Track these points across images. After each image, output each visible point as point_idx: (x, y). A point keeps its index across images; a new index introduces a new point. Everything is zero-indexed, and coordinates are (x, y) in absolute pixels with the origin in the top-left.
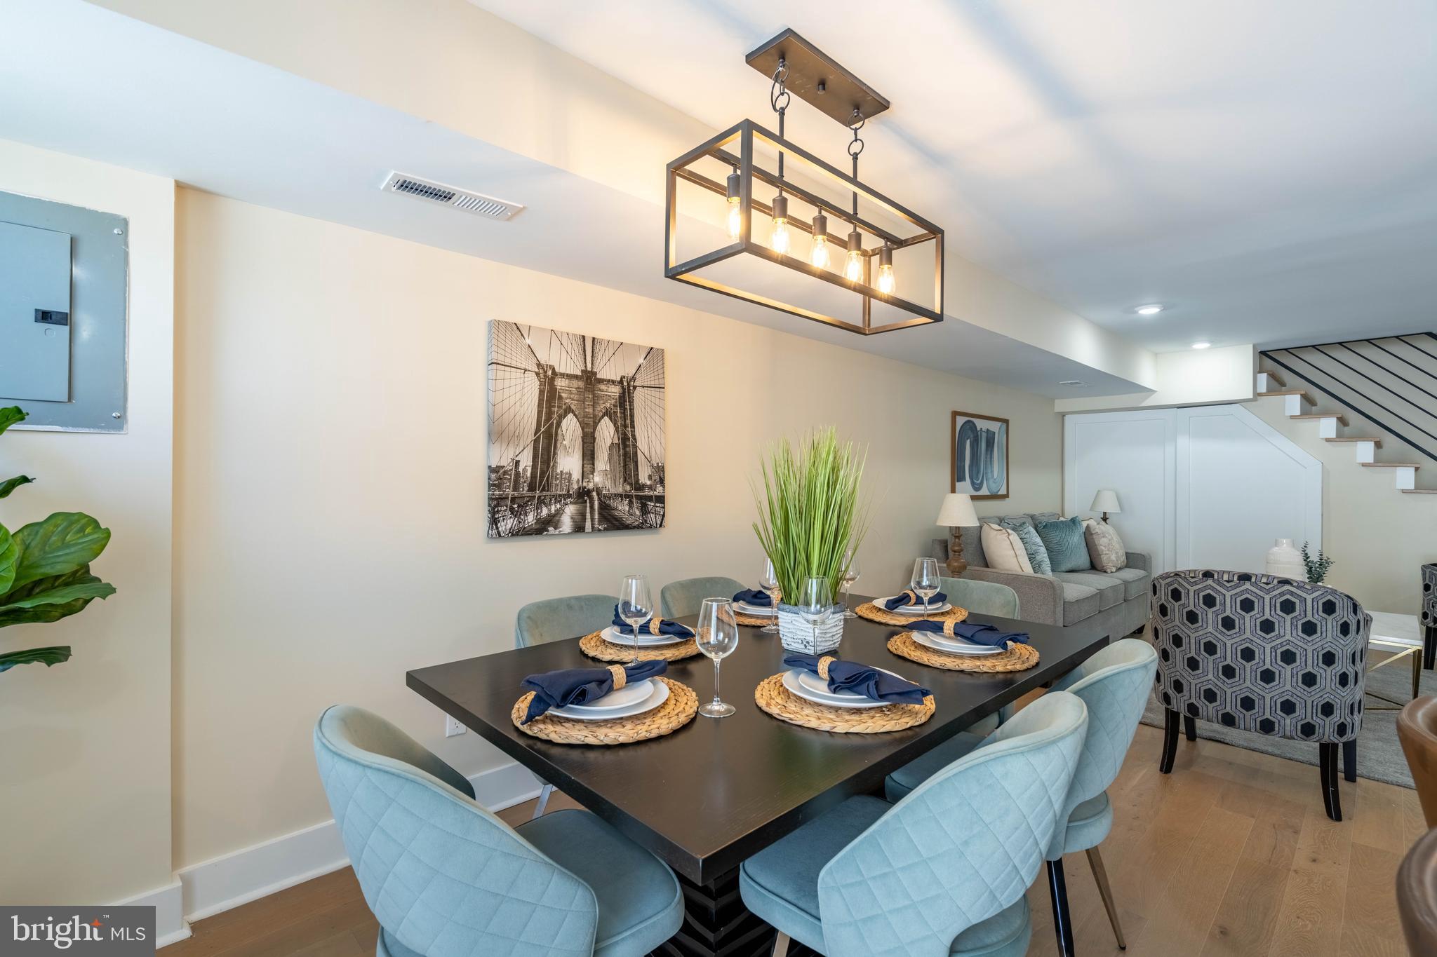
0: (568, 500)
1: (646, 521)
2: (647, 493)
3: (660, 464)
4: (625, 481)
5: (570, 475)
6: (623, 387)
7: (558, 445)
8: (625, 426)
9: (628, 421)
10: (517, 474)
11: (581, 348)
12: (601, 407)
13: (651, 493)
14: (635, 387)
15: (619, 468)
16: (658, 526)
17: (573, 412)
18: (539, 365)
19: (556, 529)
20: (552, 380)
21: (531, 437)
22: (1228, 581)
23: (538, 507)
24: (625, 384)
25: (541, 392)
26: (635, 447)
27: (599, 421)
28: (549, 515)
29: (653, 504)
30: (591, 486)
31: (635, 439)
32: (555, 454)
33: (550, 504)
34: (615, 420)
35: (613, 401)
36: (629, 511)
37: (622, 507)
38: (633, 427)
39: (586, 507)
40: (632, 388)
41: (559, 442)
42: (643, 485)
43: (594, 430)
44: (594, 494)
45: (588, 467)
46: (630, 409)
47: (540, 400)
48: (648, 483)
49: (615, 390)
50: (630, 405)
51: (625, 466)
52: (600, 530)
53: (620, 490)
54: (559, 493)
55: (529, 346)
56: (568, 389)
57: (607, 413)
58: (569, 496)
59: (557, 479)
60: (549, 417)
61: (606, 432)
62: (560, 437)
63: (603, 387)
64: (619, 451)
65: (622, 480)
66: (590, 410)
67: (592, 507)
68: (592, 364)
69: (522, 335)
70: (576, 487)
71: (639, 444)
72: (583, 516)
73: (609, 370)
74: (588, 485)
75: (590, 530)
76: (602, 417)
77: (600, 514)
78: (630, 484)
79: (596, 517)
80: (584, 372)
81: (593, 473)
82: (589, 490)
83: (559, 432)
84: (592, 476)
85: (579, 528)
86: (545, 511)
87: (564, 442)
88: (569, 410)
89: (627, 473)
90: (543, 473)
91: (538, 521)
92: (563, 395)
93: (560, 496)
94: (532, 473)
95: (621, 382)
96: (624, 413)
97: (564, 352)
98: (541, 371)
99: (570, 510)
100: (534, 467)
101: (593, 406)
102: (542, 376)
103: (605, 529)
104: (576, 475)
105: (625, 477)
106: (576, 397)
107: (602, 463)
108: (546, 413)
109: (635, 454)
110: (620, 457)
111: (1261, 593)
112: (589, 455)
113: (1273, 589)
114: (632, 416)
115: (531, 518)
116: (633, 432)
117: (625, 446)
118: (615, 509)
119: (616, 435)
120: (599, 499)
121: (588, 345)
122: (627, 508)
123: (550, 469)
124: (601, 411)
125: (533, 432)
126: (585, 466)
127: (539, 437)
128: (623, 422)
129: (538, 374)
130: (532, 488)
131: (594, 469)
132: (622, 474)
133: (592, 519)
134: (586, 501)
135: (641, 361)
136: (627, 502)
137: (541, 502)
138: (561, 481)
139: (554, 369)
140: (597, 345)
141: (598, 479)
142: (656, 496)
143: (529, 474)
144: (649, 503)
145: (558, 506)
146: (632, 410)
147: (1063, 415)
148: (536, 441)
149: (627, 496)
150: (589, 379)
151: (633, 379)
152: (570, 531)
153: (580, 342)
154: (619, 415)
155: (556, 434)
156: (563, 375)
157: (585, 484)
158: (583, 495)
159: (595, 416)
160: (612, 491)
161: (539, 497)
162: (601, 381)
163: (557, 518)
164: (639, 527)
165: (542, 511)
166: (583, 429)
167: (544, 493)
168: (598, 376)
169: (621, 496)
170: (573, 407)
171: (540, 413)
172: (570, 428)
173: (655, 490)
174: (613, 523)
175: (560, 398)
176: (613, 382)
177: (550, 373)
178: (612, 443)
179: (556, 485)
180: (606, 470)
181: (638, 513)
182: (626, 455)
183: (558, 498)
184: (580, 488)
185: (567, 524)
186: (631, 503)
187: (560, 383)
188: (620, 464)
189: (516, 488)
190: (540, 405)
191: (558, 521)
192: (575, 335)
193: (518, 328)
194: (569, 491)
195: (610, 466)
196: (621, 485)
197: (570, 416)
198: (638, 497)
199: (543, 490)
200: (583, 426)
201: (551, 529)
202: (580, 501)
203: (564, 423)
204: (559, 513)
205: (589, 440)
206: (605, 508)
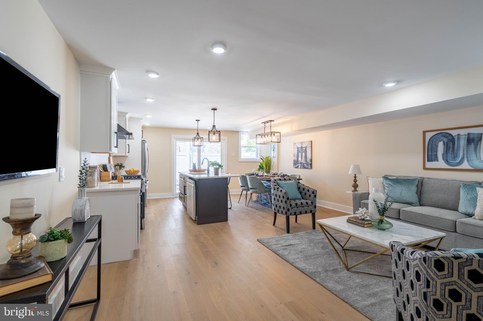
1: (308, 167)
4: (306, 161)
8: (306, 153)
12: (303, 151)
14: (307, 147)
15: (305, 159)
18: (297, 147)
26: (307, 156)
37: (305, 165)
42: (308, 162)
49: (305, 148)
53: (305, 163)
57: (304, 152)
60: (298, 153)
61: (304, 154)
85: (301, 168)
96: (306, 152)
99: (300, 165)
104: (300, 161)
107: (303, 159)
112: (302, 158)
115: (296, 166)
117: (306, 156)
121: (302, 143)
135: (308, 143)
137: (297, 164)
141: (303, 161)
144: (309, 165)
146: (306, 151)
150: (302, 147)
153: (300, 143)
156: (299, 148)
158: (301, 163)
162: (303, 147)
174: (304, 168)
175: (299, 151)
178: (304, 156)
182: (306, 157)
197: (300, 153)
200: (301, 154)
204: (299, 165)
205: (302, 156)
206: (303, 165)
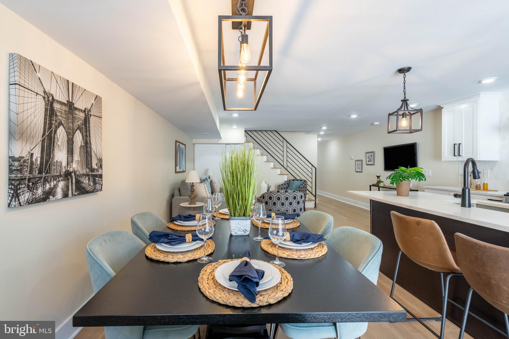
0: (60, 179)
1: (95, 188)
2: (96, 173)
3: (100, 158)
4: (87, 167)
5: (61, 163)
6: (85, 114)
7: (55, 145)
8: (87, 136)
9: (88, 134)
10: (32, 163)
11: (67, 87)
12: (76, 124)
13: (97, 173)
14: (91, 115)
15: (84, 160)
16: (100, 190)
17: (63, 125)
18: (45, 92)
19: (54, 197)
20: (52, 104)
21: (40, 139)
22: (283, 193)
23: (44, 184)
24: (87, 113)
25: (46, 110)
26: (91, 148)
27: (75, 132)
28: (50, 189)
29: (98, 179)
30: (71, 170)
31: (91, 144)
32: (53, 150)
33: (51, 182)
34: (82, 132)
35: (81, 122)
36: (88, 183)
37: (85, 181)
38: (90, 137)
39: (69, 182)
40: (89, 115)
41: (55, 143)
42: (94, 169)
43: (73, 137)
44: (73, 174)
45: (70, 158)
46: (89, 127)
47: (45, 115)
48: (96, 167)
49: (82, 115)
50: (89, 125)
51: (87, 158)
52: (75, 195)
53: (84, 172)
54: (56, 174)
55: (39, 79)
56: (60, 110)
57: (79, 128)
58: (61, 176)
59: (54, 165)
60: (50, 127)
61: (78, 138)
62: (56, 140)
63: (77, 112)
64: (84, 150)
65: (85, 166)
66: (71, 125)
67: (72, 182)
68: (72, 98)
69: (35, 70)
70: (64, 170)
71: (92, 147)
72: (68, 187)
73: (80, 104)
74: (70, 169)
75: (71, 196)
76: (76, 130)
77: (76, 186)
78: (89, 168)
79: (74, 188)
80: (68, 101)
81: (72, 162)
82: (70, 172)
83: (56, 136)
84: (72, 164)
85: (65, 195)
86: (48, 186)
87: (58, 143)
88: (60, 124)
89: (88, 162)
90: (47, 162)
91: (44, 193)
92: (58, 114)
93: (56, 176)
94: (40, 162)
95: (85, 111)
96: (86, 129)
97: (58, 88)
98: (46, 96)
99: (61, 184)
100: (42, 158)
101: (72, 122)
102: (46, 99)
103: (78, 194)
104: (64, 164)
105: (87, 165)
106: (64, 116)
107: (76, 157)
108: (49, 124)
109: (91, 151)
110: (84, 153)
111: (290, 195)
112: (70, 152)
113: (292, 194)
114: (89, 131)
115: (40, 191)
116: (90, 139)
117: (87, 147)
118: (82, 183)
119: (83, 141)
120: (75, 177)
121: (69, 86)
122: (87, 182)
123: (51, 160)
124: (76, 126)
125: (41, 135)
126: (69, 158)
127: (45, 139)
128: (86, 134)
129: (44, 98)
130: (40, 172)
131: (73, 160)
132: (85, 163)
133: (72, 189)
134: (69, 179)
135: (93, 101)
136: (88, 178)
137: (46, 180)
138: (56, 167)
139: (53, 97)
140: (74, 88)
141: (75, 166)
142: (99, 175)
143: (39, 162)
144: (96, 178)
145: (55, 182)
147: (194, 144)
148: (43, 141)
149: (88, 175)
150: (70, 105)
151: (90, 110)
152: (61, 197)
153: (66, 83)
154: (84, 129)
155: (54, 138)
156: (58, 101)
157: (68, 169)
158: (68, 174)
159: (73, 129)
160: (81, 172)
161: (45, 177)
162: (76, 109)
163: (54, 190)
164: (92, 192)
165: (46, 187)
166: (68, 136)
167: (48, 175)
168: (75, 106)
169: (85, 175)
170: (63, 122)
171: (45, 123)
172: (61, 133)
173: (99, 172)
174: (82, 191)
175: (56, 115)
176: (82, 110)
177: (51, 98)
178: (81, 145)
179: (54, 169)
180: (78, 161)
181: (92, 184)
182: (87, 152)
183: (55, 178)
184: (66, 171)
185: (59, 192)
186: (89, 179)
187: (56, 106)
188: (84, 157)
189: (31, 172)
190: (45, 118)
191: (55, 192)
192: (64, 79)
193: (33, 64)
194: (60, 173)
195: (80, 158)
196: (85, 169)
197: (61, 127)
198: (93, 176)
199: (47, 173)
200: (68, 134)
201: (51, 197)
202: (66, 179)
203: (58, 131)
204: (55, 186)
205: (70, 142)
206: (78, 182)
